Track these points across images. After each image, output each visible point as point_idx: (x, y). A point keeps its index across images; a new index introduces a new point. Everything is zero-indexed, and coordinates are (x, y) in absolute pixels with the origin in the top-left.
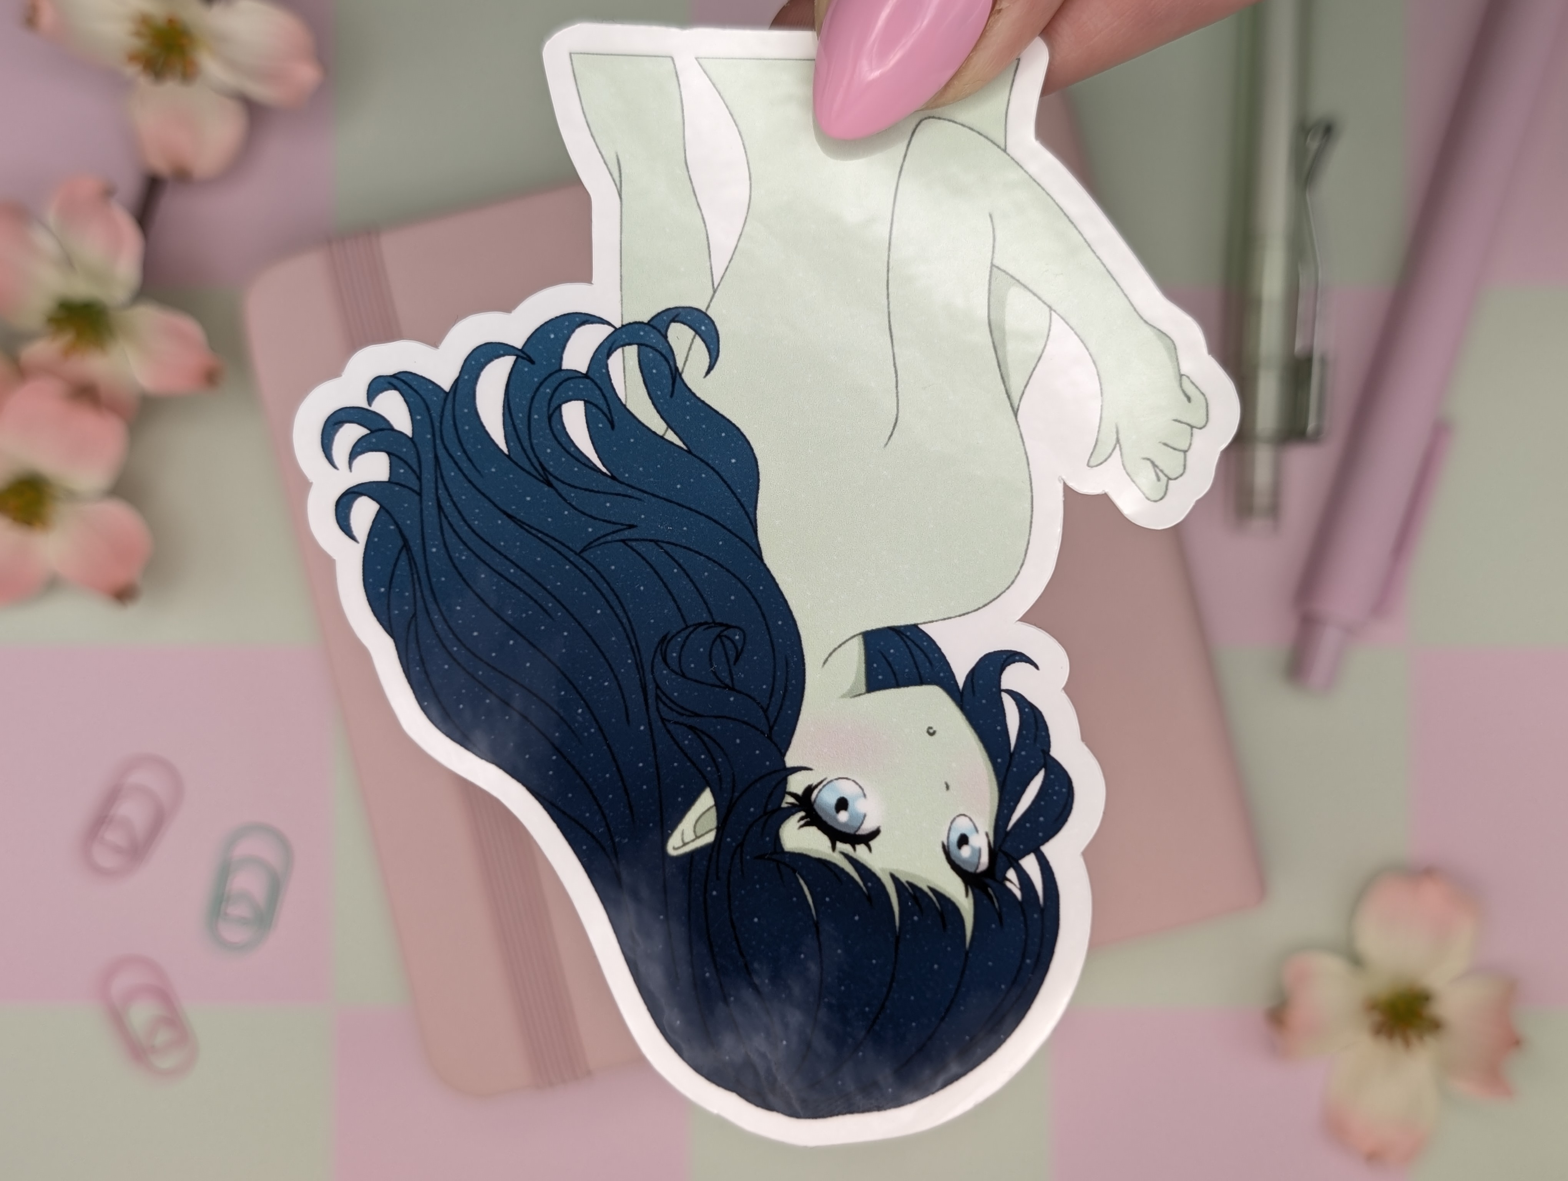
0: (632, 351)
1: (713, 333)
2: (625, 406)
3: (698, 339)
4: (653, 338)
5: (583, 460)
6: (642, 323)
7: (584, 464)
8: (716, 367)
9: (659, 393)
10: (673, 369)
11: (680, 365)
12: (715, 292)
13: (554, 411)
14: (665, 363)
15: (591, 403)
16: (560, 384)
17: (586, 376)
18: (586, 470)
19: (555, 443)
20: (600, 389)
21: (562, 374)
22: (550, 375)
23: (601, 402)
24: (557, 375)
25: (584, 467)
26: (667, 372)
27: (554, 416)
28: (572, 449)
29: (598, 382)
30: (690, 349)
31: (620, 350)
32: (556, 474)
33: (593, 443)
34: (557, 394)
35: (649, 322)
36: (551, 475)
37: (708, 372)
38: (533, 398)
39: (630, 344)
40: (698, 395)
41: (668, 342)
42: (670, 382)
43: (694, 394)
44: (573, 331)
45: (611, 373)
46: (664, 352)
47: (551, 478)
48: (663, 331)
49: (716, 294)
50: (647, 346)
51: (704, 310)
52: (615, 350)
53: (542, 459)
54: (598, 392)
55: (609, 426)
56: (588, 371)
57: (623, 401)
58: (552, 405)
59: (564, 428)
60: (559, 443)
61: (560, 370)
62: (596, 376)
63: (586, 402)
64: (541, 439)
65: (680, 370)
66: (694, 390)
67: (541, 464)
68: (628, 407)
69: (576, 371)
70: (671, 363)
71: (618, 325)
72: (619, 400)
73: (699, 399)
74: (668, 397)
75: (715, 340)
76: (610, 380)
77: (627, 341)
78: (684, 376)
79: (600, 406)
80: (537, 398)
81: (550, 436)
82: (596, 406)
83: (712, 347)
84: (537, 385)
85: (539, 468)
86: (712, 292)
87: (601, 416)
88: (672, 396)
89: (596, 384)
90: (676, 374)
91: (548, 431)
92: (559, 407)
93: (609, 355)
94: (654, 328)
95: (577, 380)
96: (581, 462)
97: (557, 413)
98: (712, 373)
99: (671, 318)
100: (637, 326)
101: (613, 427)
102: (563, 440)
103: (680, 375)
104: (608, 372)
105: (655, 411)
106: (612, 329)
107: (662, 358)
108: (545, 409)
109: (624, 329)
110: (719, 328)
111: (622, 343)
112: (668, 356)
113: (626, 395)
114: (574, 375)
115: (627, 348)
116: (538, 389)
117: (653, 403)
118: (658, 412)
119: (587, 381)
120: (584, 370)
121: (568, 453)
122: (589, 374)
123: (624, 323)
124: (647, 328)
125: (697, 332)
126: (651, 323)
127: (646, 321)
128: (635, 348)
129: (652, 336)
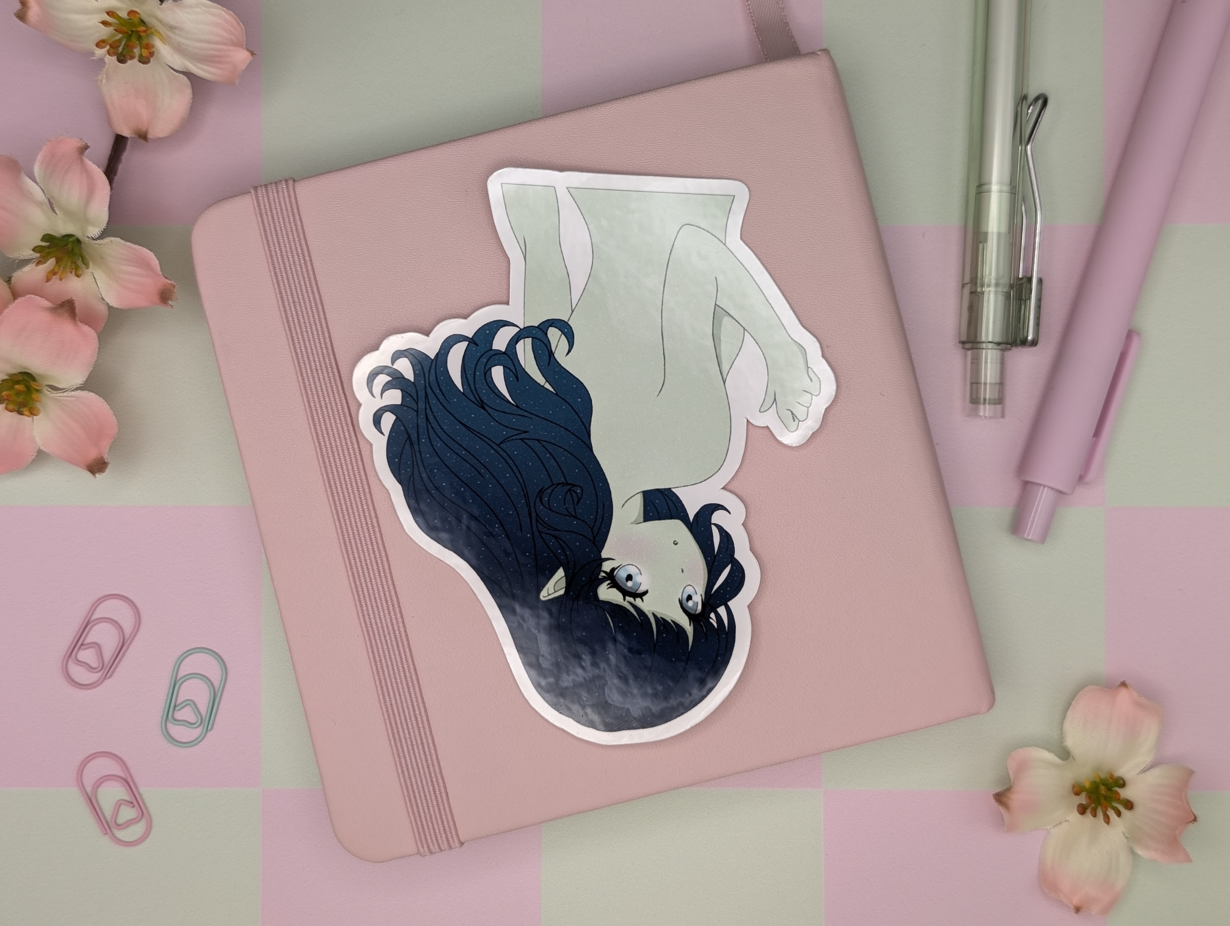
0: (529, 341)
1: (571, 333)
2: (524, 369)
3: (563, 336)
4: (540, 335)
5: (502, 397)
6: (534, 326)
7: (503, 399)
8: (572, 351)
9: (542, 363)
10: (550, 351)
11: (553, 349)
12: (573, 312)
13: (487, 371)
14: (545, 348)
15: (507, 367)
16: (491, 357)
17: (504, 353)
18: (503, 402)
19: (487, 387)
20: (512, 360)
21: (492, 352)
22: (486, 352)
23: (512, 367)
24: (489, 352)
25: (502, 400)
26: (547, 353)
27: (487, 373)
28: (496, 391)
29: (511, 356)
30: (559, 341)
31: (522, 340)
32: (488, 403)
33: (507, 388)
34: (489, 362)
35: (538, 326)
36: (485, 404)
37: (568, 354)
38: (477, 363)
39: (528, 337)
40: (562, 365)
41: (547, 337)
42: (548, 358)
43: (560, 365)
44: (499, 330)
45: (517, 352)
46: (545, 342)
47: (485, 405)
48: (545, 331)
49: (573, 313)
50: (537, 339)
51: (567, 321)
52: (520, 340)
53: (480, 395)
54: (510, 362)
55: (516, 380)
56: (505, 351)
57: (523, 367)
58: (486, 367)
59: (493, 380)
60: (490, 388)
61: (491, 349)
62: (509, 353)
63: (504, 367)
64: (480, 385)
65: (553, 351)
66: (560, 362)
67: (480, 398)
68: (526, 370)
69: (499, 350)
70: (549, 348)
71: (522, 327)
72: (521, 366)
73: (563, 367)
74: (547, 366)
75: (572, 337)
76: (517, 355)
77: (526, 336)
78: (555, 355)
79: (512, 369)
80: (479, 363)
81: (485, 384)
82: (509, 369)
83: (570, 340)
84: (479, 357)
85: (479, 400)
86: (571, 312)
87: (512, 374)
88: (548, 365)
89: (509, 357)
90: (551, 354)
91: (484, 381)
92: (490, 369)
93: (517, 343)
94: (540, 329)
95: (500, 355)
96: (501, 398)
97: (489, 372)
98: (570, 354)
99: (549, 325)
100: (531, 328)
101: (518, 380)
102: (492, 386)
103: (553, 354)
104: (516, 351)
105: (540, 372)
106: (519, 329)
107: (544, 345)
108: (483, 370)
109: (525, 330)
110: (574, 331)
111: (524, 337)
112: (547, 344)
113: (525, 364)
114: (498, 352)
115: (526, 339)
116: (479, 359)
117: (539, 368)
118: (541, 373)
119: (505, 356)
120: (504, 350)
121: (494, 393)
122: (506, 352)
123: (525, 326)
124: (537, 329)
125: (563, 333)
126: (539, 327)
127: (536, 326)
128: (530, 339)
129: (539, 333)
